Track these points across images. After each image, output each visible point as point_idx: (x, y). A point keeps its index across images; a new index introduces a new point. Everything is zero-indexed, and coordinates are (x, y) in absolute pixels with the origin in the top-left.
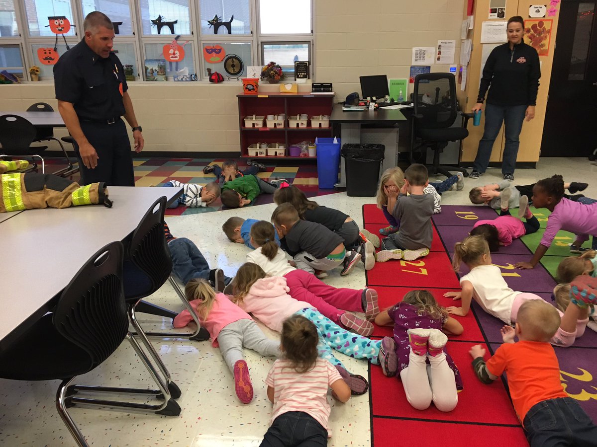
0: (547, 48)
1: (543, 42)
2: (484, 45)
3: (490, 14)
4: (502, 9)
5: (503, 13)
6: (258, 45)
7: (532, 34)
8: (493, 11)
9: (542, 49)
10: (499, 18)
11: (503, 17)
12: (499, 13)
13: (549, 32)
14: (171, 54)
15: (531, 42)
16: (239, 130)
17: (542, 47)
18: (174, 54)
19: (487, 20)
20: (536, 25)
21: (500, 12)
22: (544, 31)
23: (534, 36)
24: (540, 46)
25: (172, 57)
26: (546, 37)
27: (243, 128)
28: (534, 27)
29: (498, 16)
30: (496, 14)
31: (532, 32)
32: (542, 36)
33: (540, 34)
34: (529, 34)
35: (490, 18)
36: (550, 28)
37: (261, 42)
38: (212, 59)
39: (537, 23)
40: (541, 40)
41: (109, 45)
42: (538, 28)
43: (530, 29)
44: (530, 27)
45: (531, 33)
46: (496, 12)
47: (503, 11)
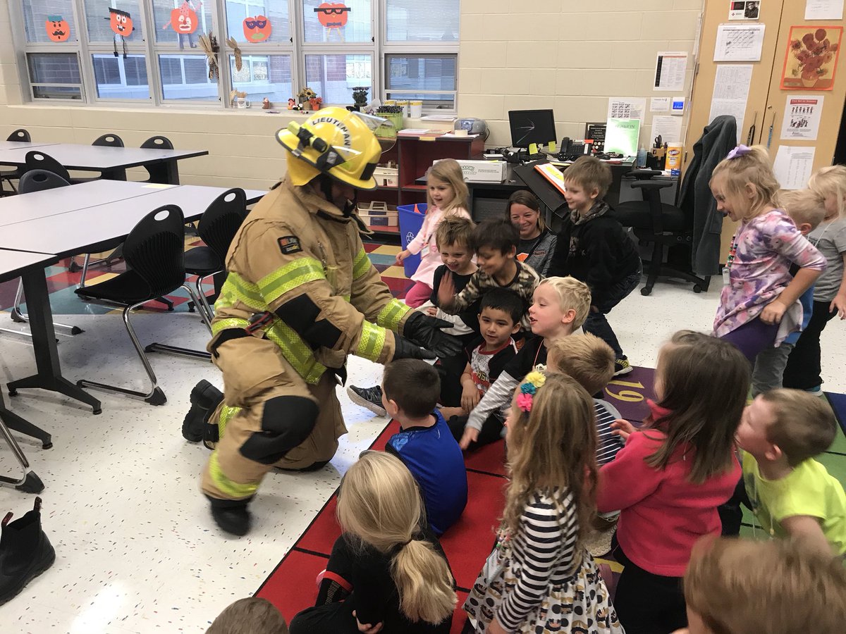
0: (831, 77)
2: (719, 66)
3: (732, 12)
4: (754, 3)
5: (755, 9)
6: (380, 58)
7: (803, 52)
8: (738, 6)
9: (820, 78)
10: (747, 18)
11: (757, 17)
12: (747, 9)
13: (836, 49)
14: (181, 23)
15: (801, 65)
17: (822, 75)
18: (185, 22)
19: (725, 21)
20: (812, 35)
21: (750, 8)
22: (825, 47)
23: (807, 56)
24: (818, 72)
25: (183, 27)
26: (829, 57)
28: (807, 38)
29: (746, 15)
30: (743, 12)
31: (804, 47)
32: (822, 55)
33: (818, 51)
34: (799, 52)
35: (731, 18)
36: (837, 42)
37: (386, 54)
38: (254, 37)
39: (814, 32)
40: (820, 62)
42: (815, 40)
43: (799, 43)
44: (800, 39)
45: (802, 49)
46: (743, 9)
47: (756, 6)
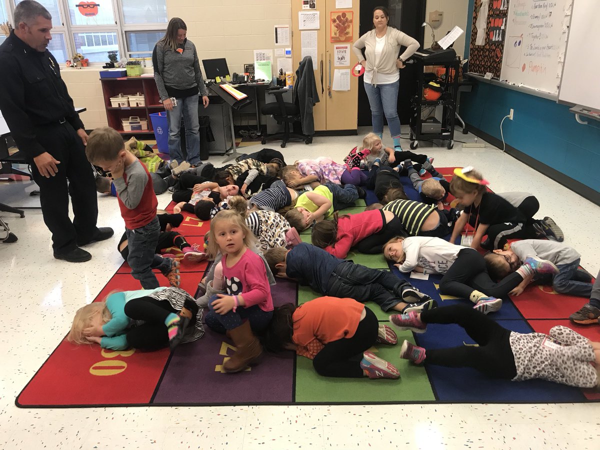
0: (351, 35)
1: (347, 30)
2: (302, 32)
3: (303, 6)
4: (313, 1)
5: (314, 4)
6: (122, 34)
7: (338, 24)
8: (306, 3)
9: (347, 36)
10: (311, 9)
11: (315, 8)
12: (310, 4)
13: (351, 21)
15: (338, 30)
16: (105, 110)
19: (301, 10)
20: (340, 16)
22: (347, 21)
23: (340, 26)
24: (345, 33)
26: (349, 26)
27: (109, 108)
28: (338, 17)
29: (310, 7)
30: (308, 5)
31: (338, 22)
32: (346, 25)
33: (344, 24)
34: (336, 24)
35: (303, 8)
36: (352, 19)
37: (125, 32)
39: (341, 14)
40: (345, 28)
41: (47, 37)
42: (342, 18)
43: (335, 20)
44: (336, 18)
